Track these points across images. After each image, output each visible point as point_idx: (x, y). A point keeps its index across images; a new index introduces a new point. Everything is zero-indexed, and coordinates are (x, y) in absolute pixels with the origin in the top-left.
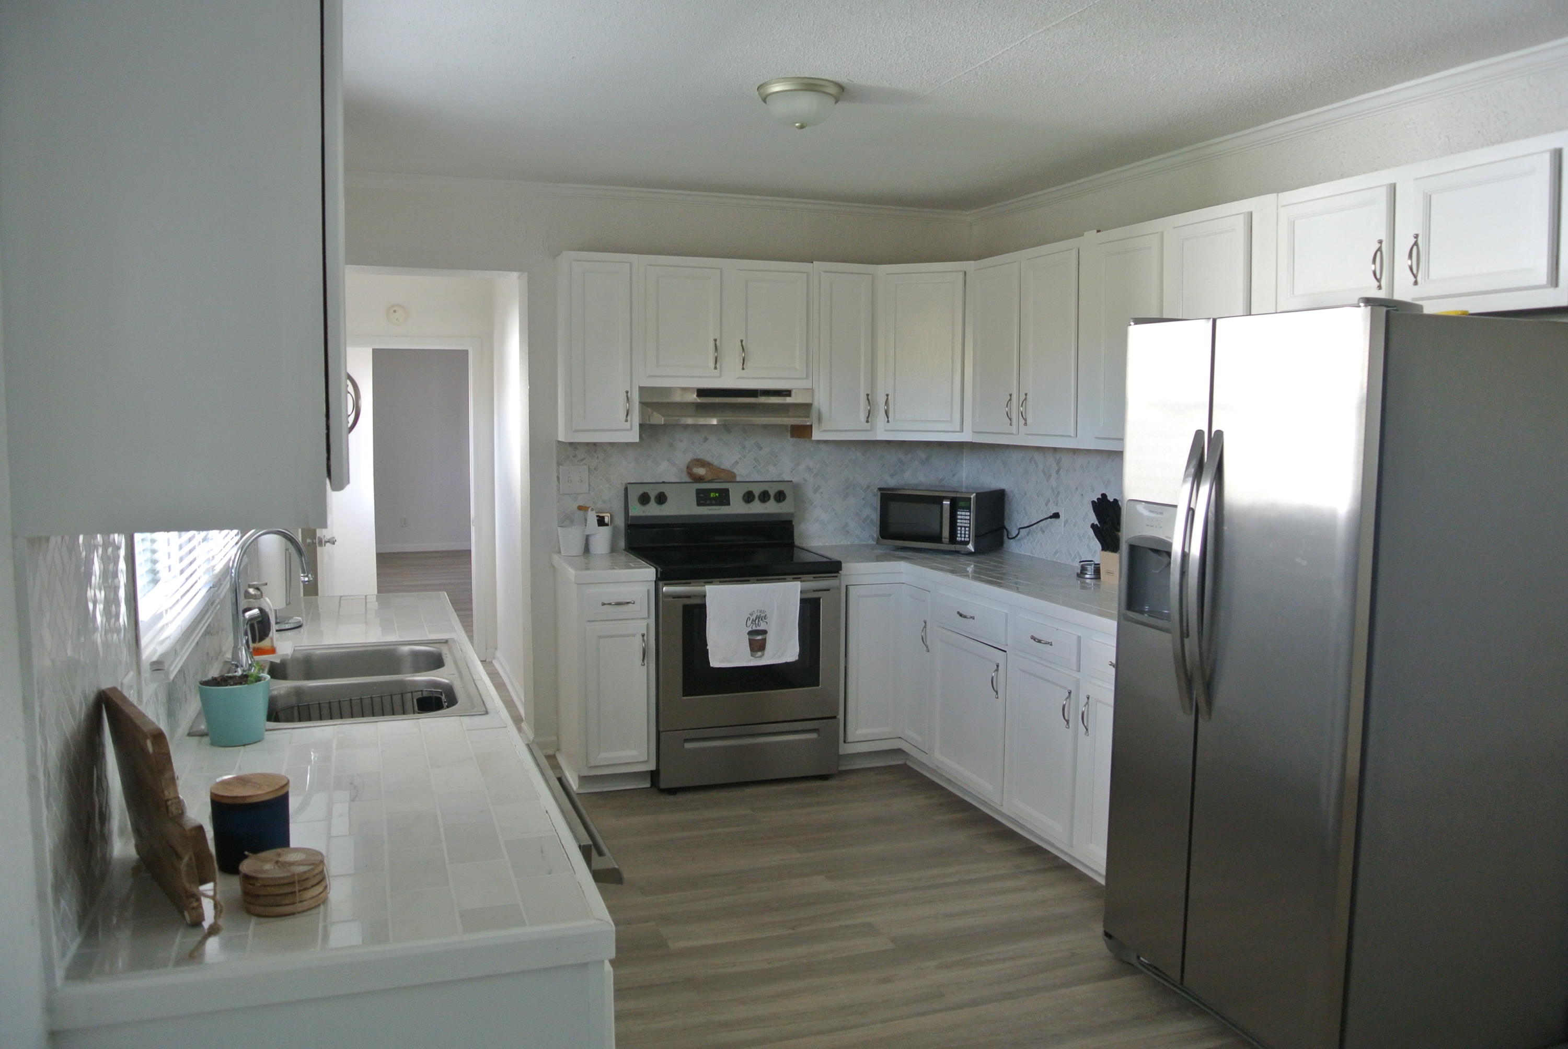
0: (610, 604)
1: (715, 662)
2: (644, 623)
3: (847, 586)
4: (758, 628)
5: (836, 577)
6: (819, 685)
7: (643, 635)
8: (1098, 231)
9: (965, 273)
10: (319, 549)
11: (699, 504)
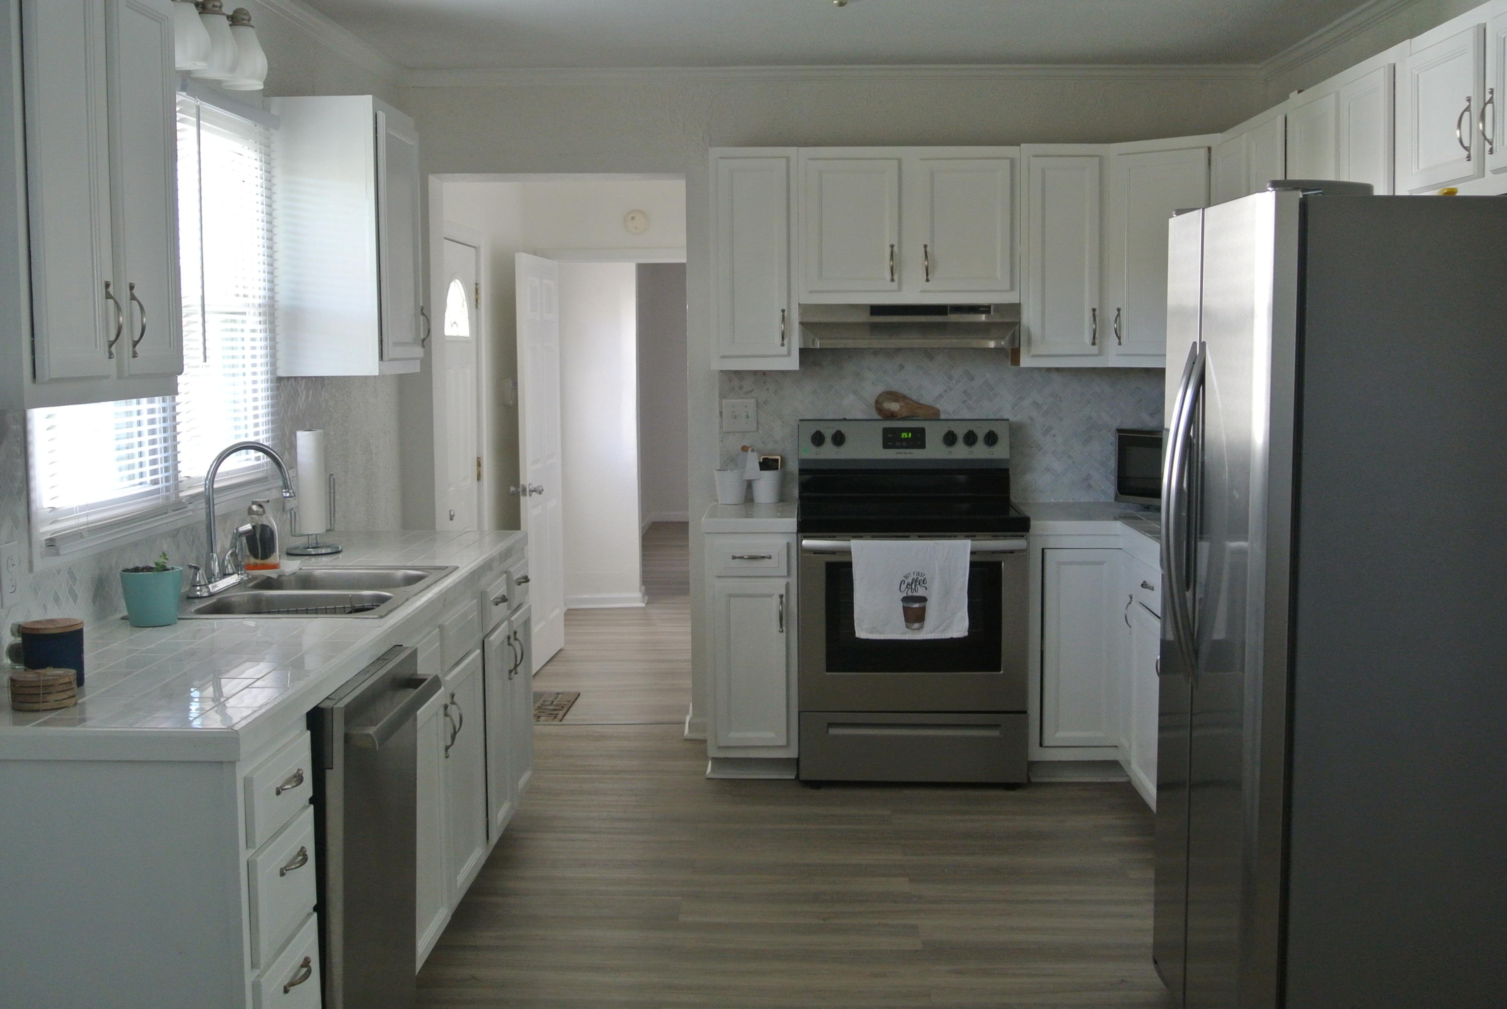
0: (742, 558)
1: (861, 633)
2: (783, 582)
3: (1043, 550)
4: (915, 594)
5: (1023, 536)
6: (1000, 671)
7: (781, 596)
8: (1300, 92)
9: (1209, 149)
10: (522, 498)
11: (886, 446)
